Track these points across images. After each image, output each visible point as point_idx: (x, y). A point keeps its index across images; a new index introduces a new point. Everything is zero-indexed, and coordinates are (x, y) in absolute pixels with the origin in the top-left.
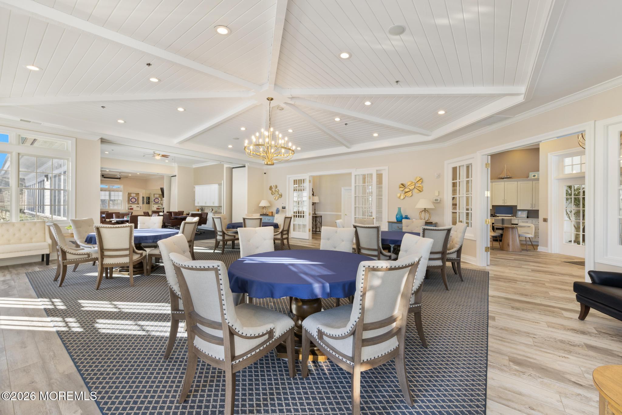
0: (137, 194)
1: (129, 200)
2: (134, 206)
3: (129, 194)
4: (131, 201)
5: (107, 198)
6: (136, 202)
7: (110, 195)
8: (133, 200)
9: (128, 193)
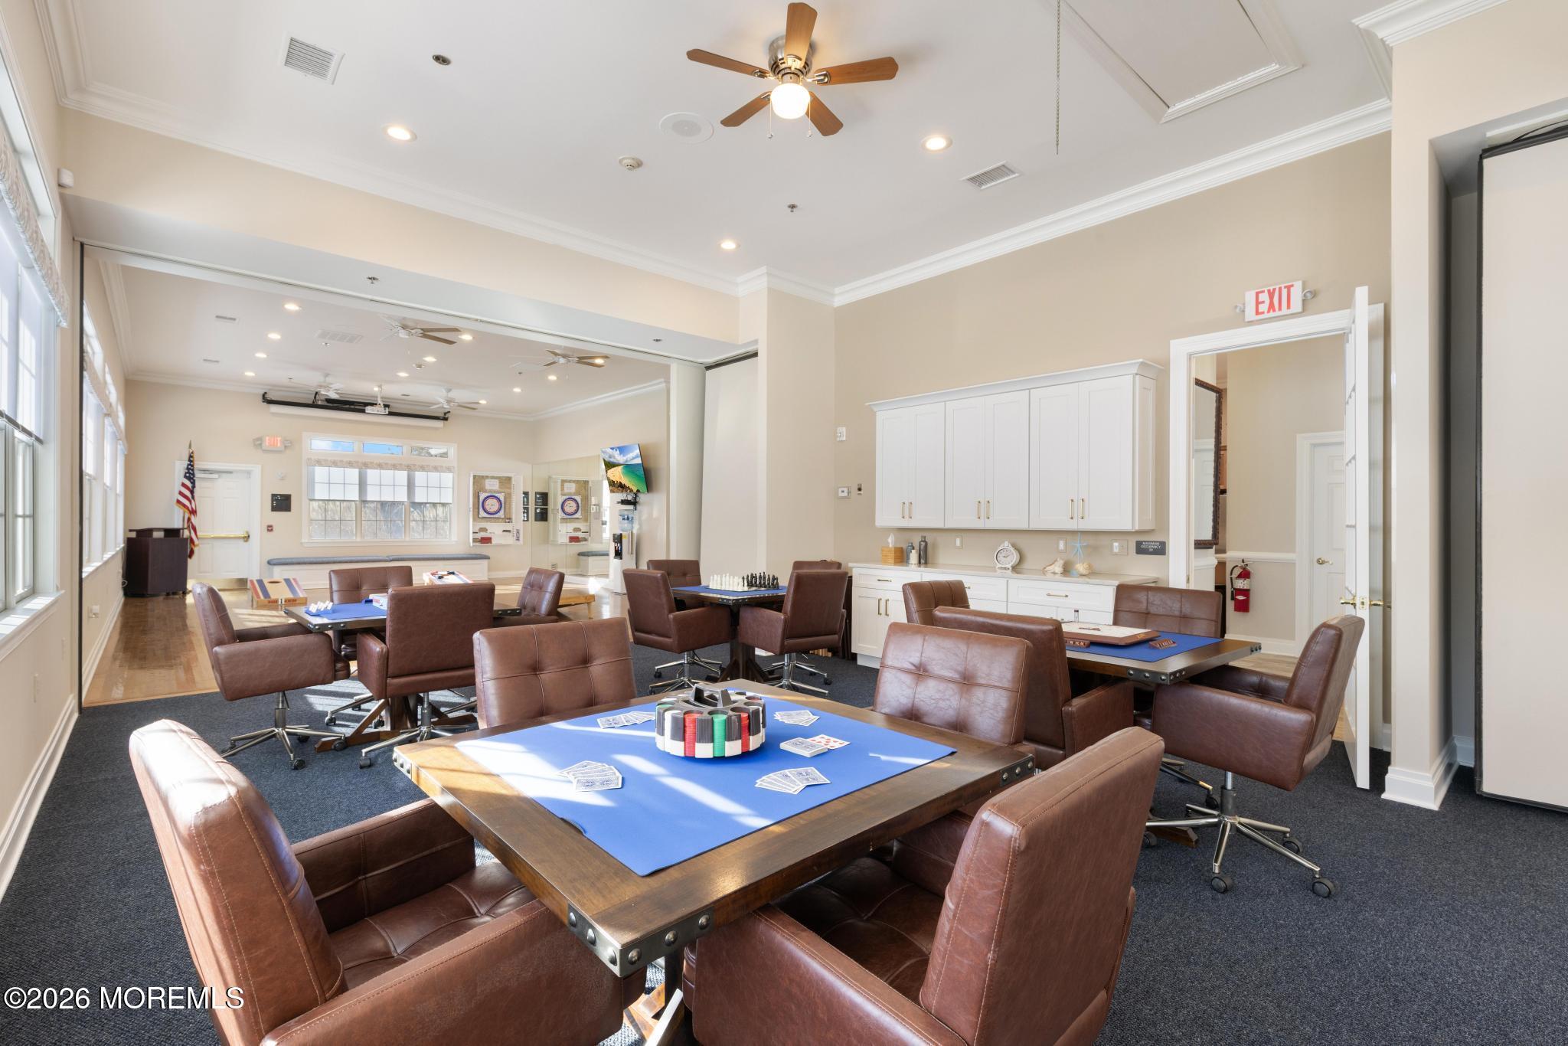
0: (506, 481)
1: (479, 505)
2: (494, 529)
3: (478, 480)
4: (485, 511)
5: (402, 496)
6: (501, 514)
7: (411, 486)
8: (492, 506)
9: (475, 477)
